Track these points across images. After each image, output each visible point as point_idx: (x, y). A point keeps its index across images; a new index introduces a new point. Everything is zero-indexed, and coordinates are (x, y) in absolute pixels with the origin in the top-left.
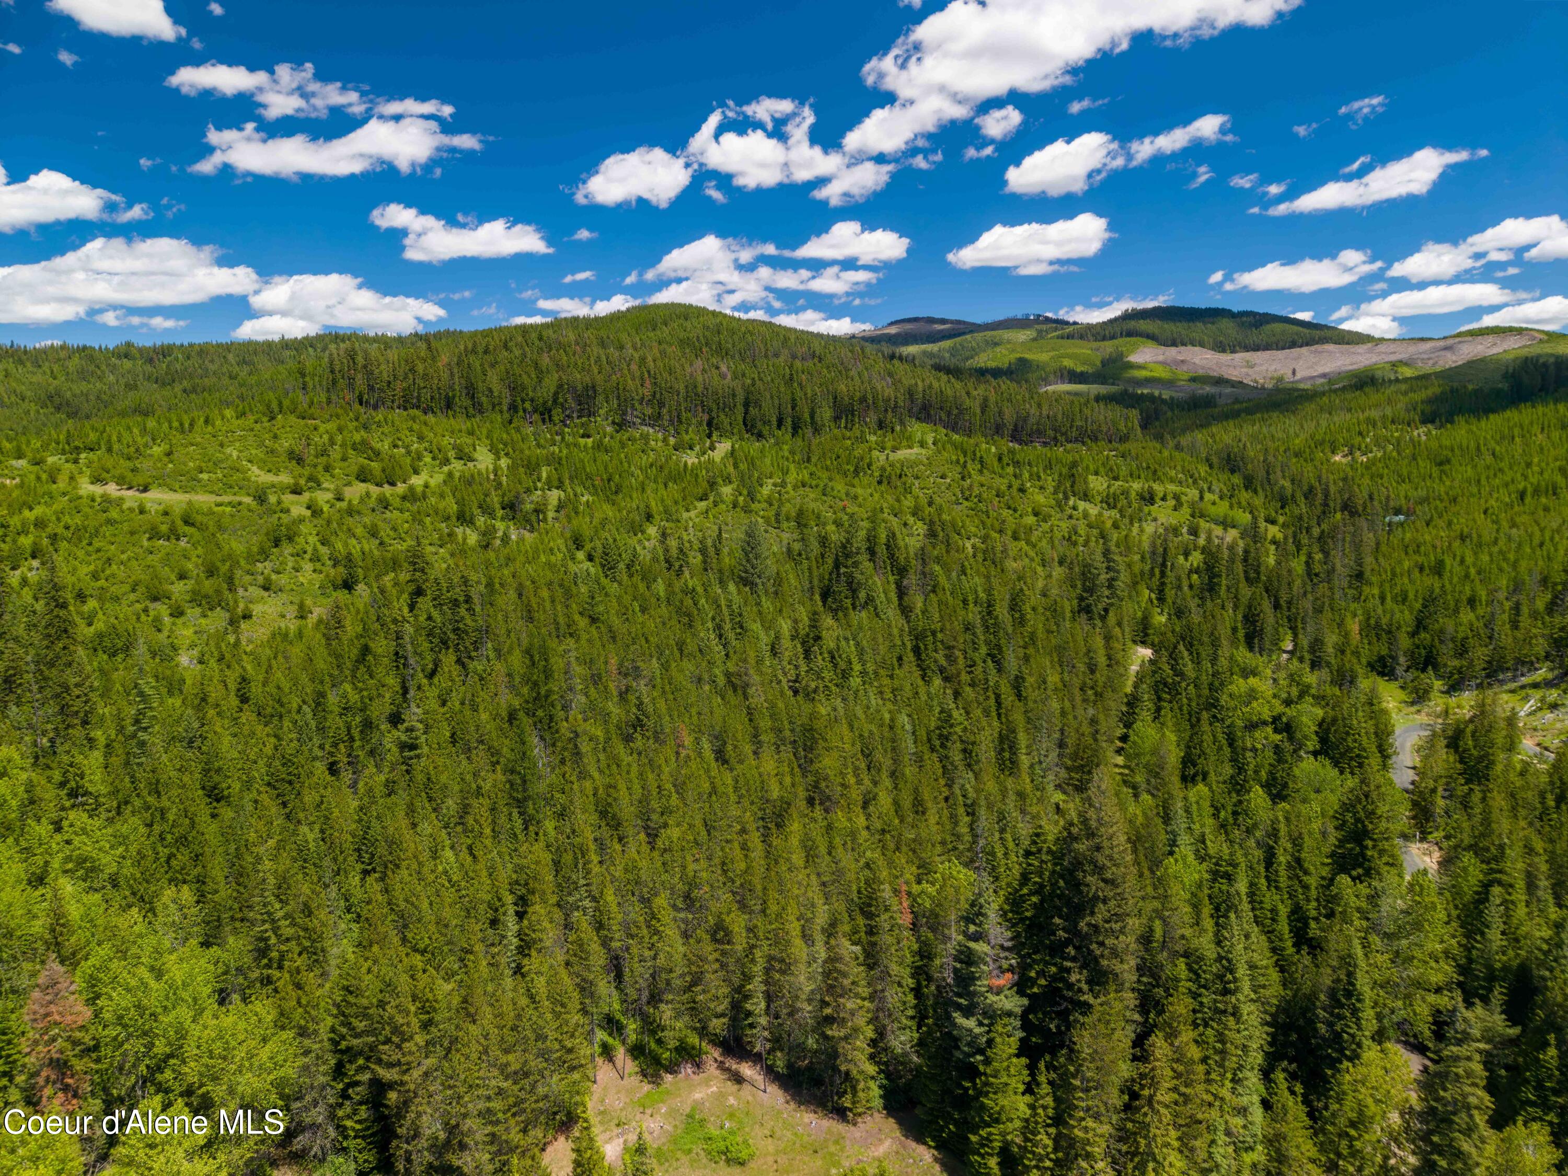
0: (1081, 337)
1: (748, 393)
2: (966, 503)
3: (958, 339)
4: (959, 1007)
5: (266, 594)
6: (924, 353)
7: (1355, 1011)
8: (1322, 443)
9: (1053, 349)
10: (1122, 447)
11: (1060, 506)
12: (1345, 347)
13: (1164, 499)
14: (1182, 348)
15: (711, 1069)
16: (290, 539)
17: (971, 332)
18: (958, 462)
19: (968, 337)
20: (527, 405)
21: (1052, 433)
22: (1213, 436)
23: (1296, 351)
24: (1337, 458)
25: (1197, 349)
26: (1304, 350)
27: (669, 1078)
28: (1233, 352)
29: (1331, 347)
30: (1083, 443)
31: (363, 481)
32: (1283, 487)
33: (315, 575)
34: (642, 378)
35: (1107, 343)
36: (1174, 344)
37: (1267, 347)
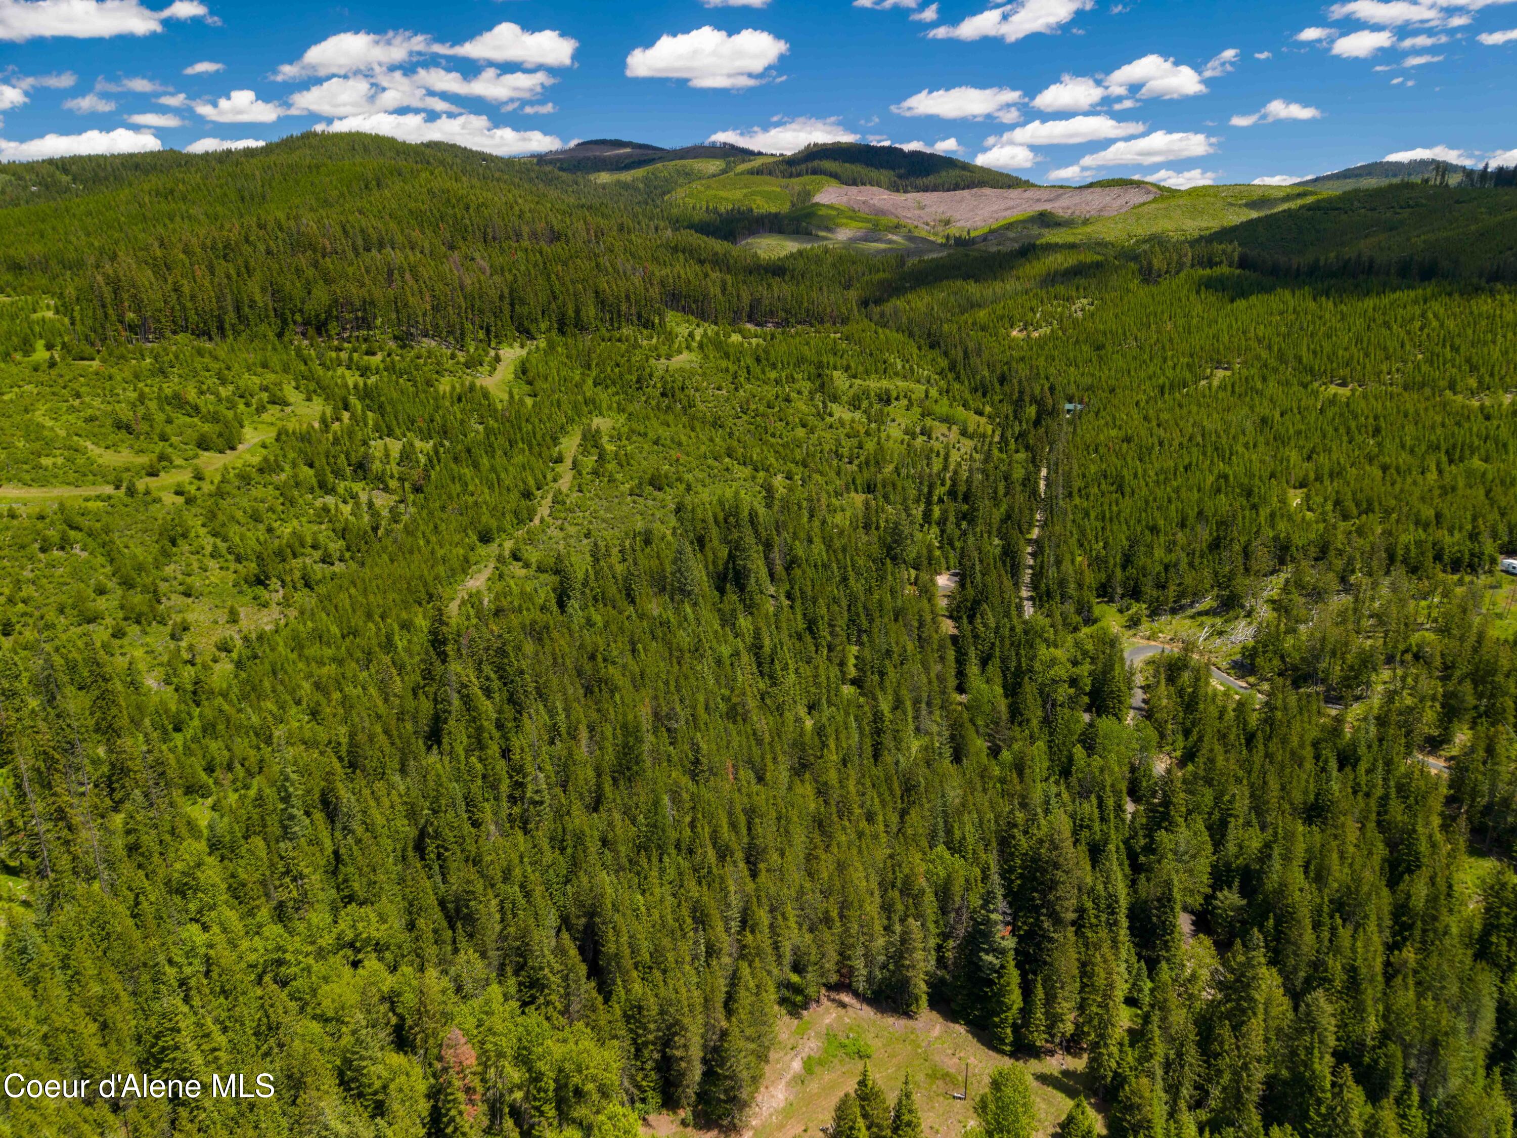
0: (770, 173)
1: (512, 291)
2: (745, 417)
3: (650, 168)
4: (984, 950)
5: (190, 600)
6: (618, 182)
7: (1172, 909)
8: (1002, 318)
9: (746, 187)
10: (845, 329)
11: (820, 416)
12: (999, 191)
13: (897, 399)
14: (862, 188)
15: (824, 1000)
16: (184, 536)
17: (661, 159)
18: (727, 370)
19: (659, 165)
20: (298, 318)
21: (783, 314)
22: (909, 303)
23: (959, 193)
24: (1015, 333)
25: (875, 188)
26: (966, 193)
27: (805, 1013)
28: (906, 192)
29: (988, 191)
30: (812, 325)
31: (206, 450)
32: (984, 377)
33: (223, 573)
34: (421, 292)
35: (794, 180)
36: (854, 183)
37: (935, 189)
